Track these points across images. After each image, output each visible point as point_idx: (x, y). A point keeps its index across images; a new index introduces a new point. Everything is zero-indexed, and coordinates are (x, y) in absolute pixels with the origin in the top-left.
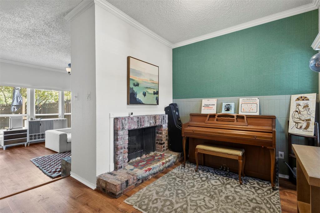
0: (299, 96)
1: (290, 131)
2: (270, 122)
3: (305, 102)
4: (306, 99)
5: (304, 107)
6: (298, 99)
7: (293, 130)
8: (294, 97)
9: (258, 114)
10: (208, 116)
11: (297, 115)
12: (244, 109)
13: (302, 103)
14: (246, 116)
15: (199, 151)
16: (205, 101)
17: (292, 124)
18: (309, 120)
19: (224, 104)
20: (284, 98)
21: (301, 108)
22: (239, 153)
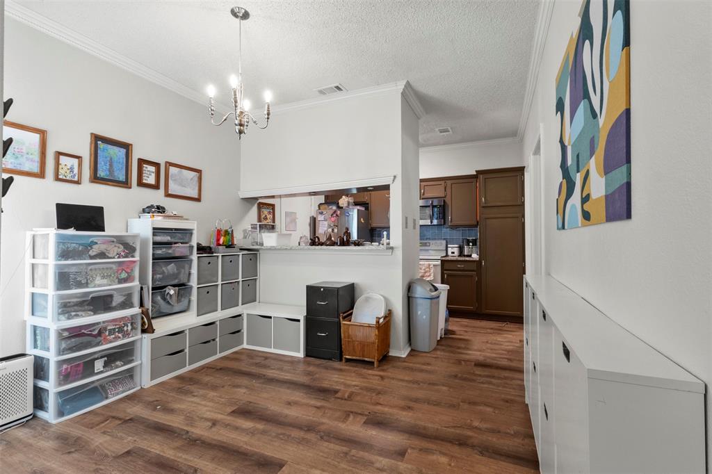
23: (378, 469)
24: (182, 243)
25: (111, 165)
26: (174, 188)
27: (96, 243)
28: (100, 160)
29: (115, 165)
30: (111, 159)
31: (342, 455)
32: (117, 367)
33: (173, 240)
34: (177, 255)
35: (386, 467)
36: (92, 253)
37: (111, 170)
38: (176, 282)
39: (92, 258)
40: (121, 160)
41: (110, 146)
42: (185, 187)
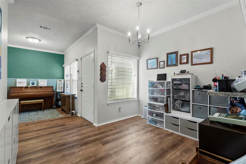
0: (60, 80)
1: (57, 91)
2: (51, 88)
3: (61, 82)
4: (61, 81)
5: (61, 83)
6: (59, 81)
7: (58, 90)
8: (58, 80)
9: (47, 86)
10: (24, 88)
11: (59, 86)
12: (41, 84)
13: (60, 82)
14: (43, 86)
15: (22, 104)
16: (18, 80)
17: (57, 89)
18: (62, 87)
19: (31, 82)
20: (55, 80)
21: (60, 83)
22: (43, 100)
23: (82, 160)
24: (185, 84)
25: (172, 60)
26: (195, 61)
27: (155, 84)
28: (169, 60)
29: (173, 60)
30: (172, 58)
31: (96, 155)
32: (158, 118)
33: (182, 83)
34: (182, 89)
35: (80, 162)
36: (154, 86)
37: (172, 62)
38: (183, 99)
39: (154, 87)
40: (174, 58)
41: (171, 55)
42: (202, 59)
